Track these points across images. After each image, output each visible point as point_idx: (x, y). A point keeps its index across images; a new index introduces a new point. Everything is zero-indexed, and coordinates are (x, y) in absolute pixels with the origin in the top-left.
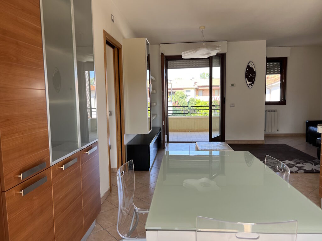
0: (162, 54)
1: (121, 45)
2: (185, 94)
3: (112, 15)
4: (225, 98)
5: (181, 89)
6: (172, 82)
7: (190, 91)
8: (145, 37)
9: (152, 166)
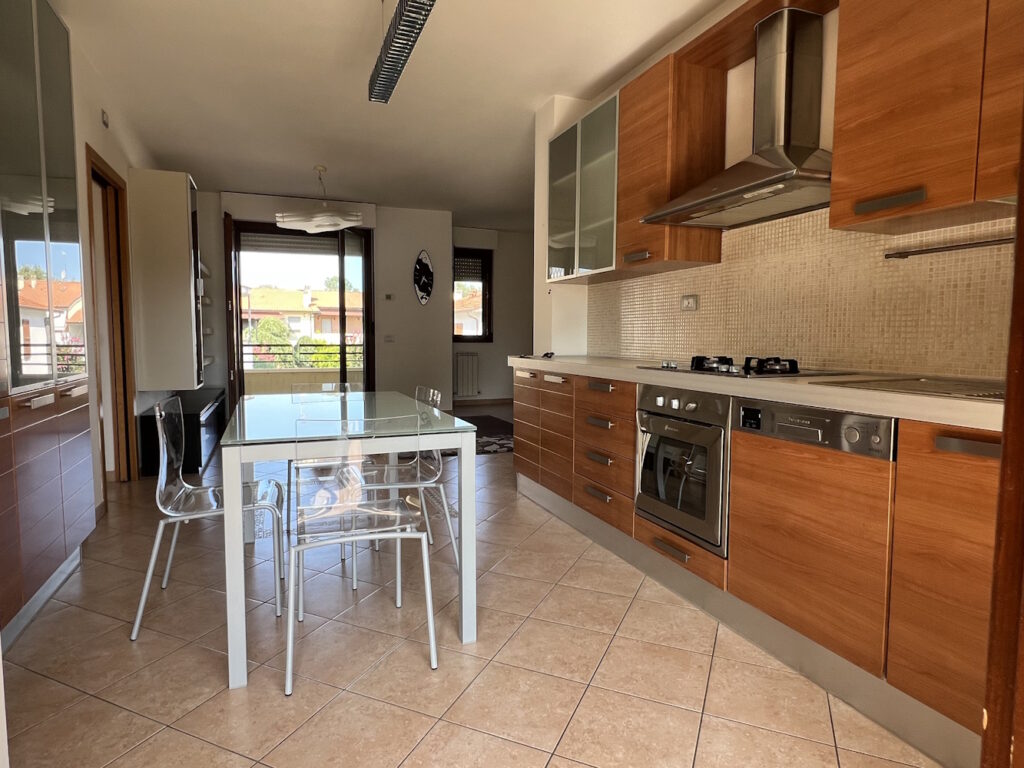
0: (227, 215)
1: (125, 184)
2: (286, 326)
3: (103, 113)
4: (373, 324)
5: (276, 313)
6: (250, 292)
7: (299, 318)
8: (187, 172)
9: (207, 465)
